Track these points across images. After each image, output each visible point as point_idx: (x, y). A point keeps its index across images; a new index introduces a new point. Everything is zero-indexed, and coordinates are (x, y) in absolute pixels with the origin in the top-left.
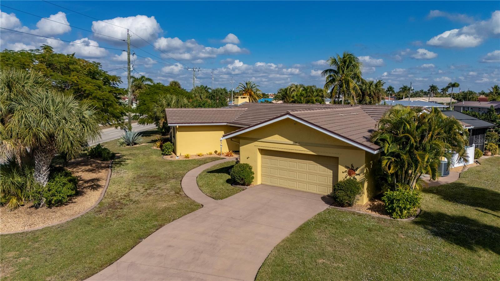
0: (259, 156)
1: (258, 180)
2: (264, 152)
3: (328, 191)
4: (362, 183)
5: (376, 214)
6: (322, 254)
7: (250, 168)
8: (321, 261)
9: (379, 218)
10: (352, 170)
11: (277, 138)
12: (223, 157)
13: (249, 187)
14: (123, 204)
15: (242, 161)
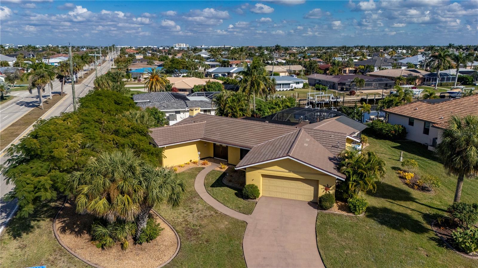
0: (261, 178)
1: (263, 193)
2: (264, 176)
3: (311, 199)
5: (344, 213)
6: (344, 248)
8: (346, 252)
9: (346, 216)
10: (327, 188)
12: (200, 166)
13: (257, 200)
14: (194, 230)
15: (248, 182)
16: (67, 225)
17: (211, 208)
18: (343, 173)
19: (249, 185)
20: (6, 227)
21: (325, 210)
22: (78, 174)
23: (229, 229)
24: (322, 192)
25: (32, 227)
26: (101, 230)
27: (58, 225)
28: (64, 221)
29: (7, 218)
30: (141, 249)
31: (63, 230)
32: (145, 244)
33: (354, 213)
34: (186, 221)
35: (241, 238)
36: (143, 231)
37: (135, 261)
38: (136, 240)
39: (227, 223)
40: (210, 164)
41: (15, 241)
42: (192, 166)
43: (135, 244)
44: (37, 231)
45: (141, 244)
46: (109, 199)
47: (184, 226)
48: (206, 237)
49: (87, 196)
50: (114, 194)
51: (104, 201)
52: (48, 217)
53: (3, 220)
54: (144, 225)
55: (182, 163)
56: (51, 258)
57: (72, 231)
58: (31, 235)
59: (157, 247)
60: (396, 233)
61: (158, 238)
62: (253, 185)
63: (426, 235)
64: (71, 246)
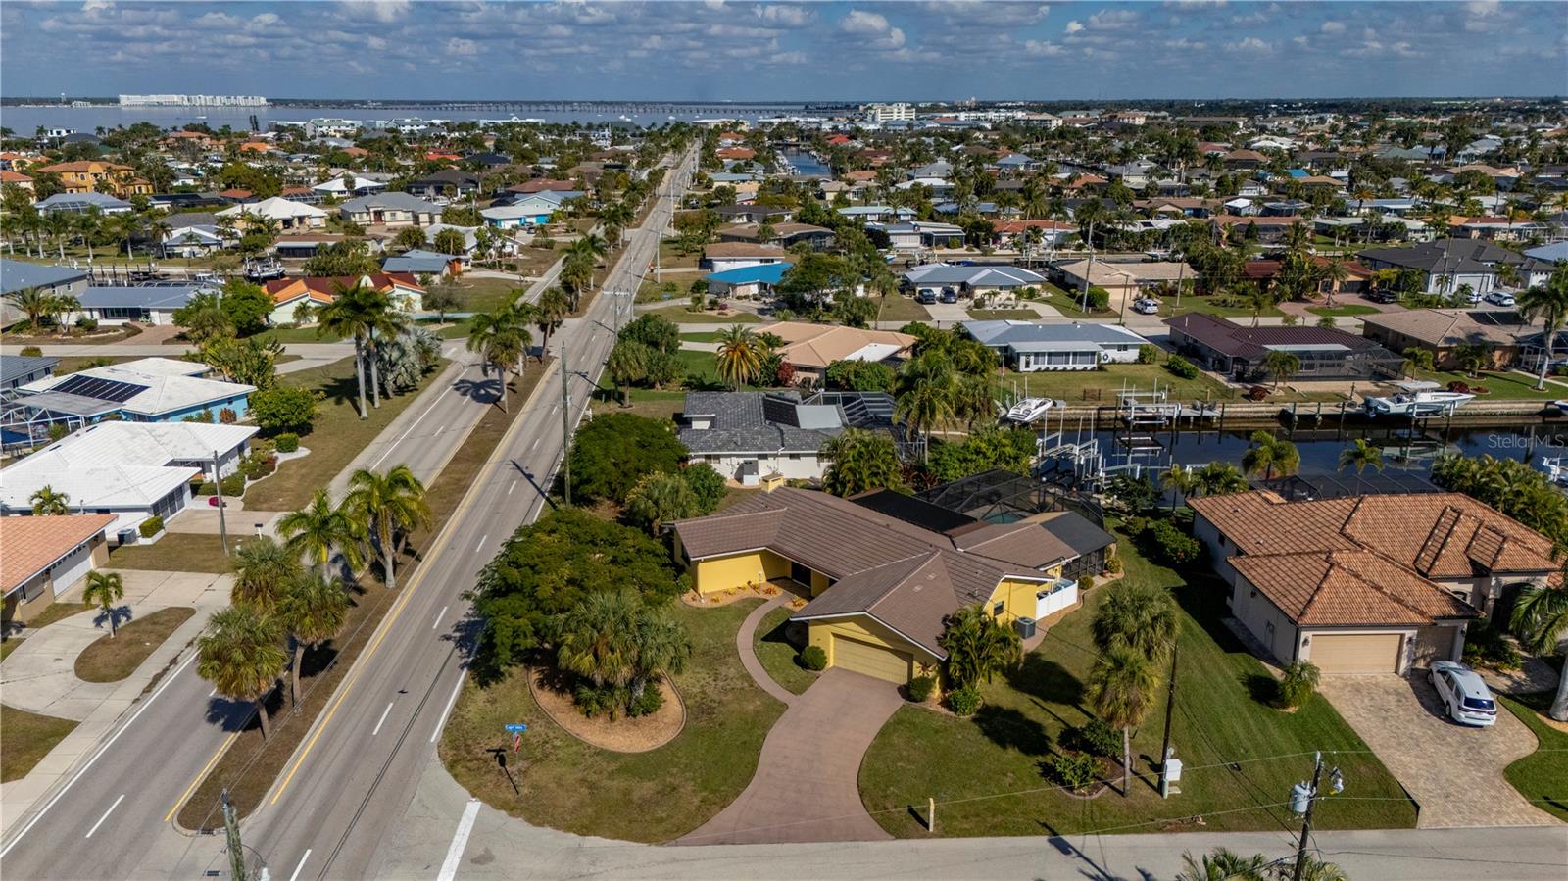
0: (832, 638)
1: (831, 663)
2: (836, 635)
3: (904, 681)
4: (934, 680)
5: (944, 711)
6: (900, 759)
7: (823, 652)
8: (899, 764)
9: (946, 716)
10: (925, 667)
11: (852, 626)
12: (762, 595)
13: (821, 673)
14: (710, 707)
15: (812, 643)
16: (546, 677)
17: (747, 677)
18: (945, 648)
19: (814, 647)
20: (469, 670)
21: (916, 701)
22: (562, 617)
23: (758, 712)
24: (917, 672)
25: (502, 674)
26: (586, 692)
27: (534, 676)
28: (542, 671)
29: (469, 657)
30: (634, 724)
31: (541, 685)
32: (640, 717)
33: (956, 712)
34: (703, 692)
35: (767, 727)
36: (638, 701)
37: (624, 737)
38: (630, 712)
39: (758, 703)
40: (780, 591)
41: (482, 692)
42: (750, 593)
43: (628, 716)
44: (509, 681)
45: (635, 716)
46: (596, 655)
47: (698, 699)
48: (722, 719)
49: (571, 648)
50: (602, 650)
51: (590, 657)
52: (522, 662)
53: (464, 660)
54: (640, 693)
55: (731, 586)
56: (526, 719)
57: (552, 687)
58: (501, 686)
59: (654, 725)
60: (994, 749)
61: (659, 712)
62: (818, 648)
63: (1040, 759)
64: (549, 707)
